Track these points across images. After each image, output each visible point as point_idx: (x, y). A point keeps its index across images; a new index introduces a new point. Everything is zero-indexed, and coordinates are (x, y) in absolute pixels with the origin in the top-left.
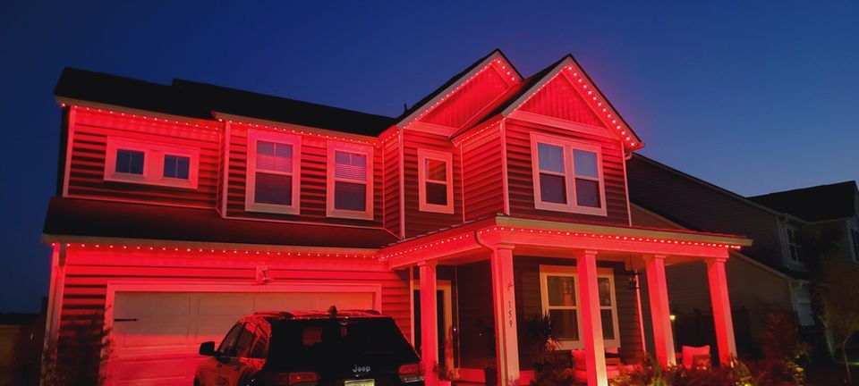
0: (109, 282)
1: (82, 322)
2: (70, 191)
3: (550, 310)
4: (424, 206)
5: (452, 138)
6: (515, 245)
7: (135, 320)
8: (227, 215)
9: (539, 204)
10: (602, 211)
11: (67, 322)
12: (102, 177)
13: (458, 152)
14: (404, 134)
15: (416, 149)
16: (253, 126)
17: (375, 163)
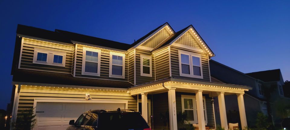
0: (35, 98)
1: (26, 113)
2: (21, 67)
4: (142, 74)
5: (152, 51)
6: (176, 88)
7: (43, 112)
8: (75, 76)
9: (181, 74)
10: (202, 77)
11: (21, 113)
12: (32, 62)
13: (153, 56)
14: (136, 50)
15: (140, 55)
16: (85, 46)
17: (125, 59)
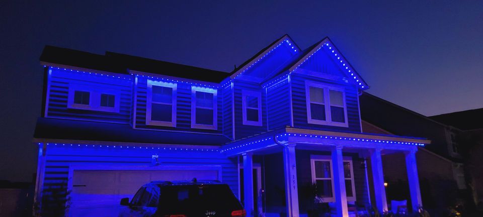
0: (70, 165)
1: (55, 187)
2: (49, 114)
3: (317, 180)
4: (245, 122)
5: (261, 84)
7: (85, 186)
8: (136, 127)
9: (310, 121)
10: (346, 125)
11: (47, 187)
12: (66, 106)
13: (264, 91)
14: (234, 82)
15: (241, 90)
16: (150, 78)
17: (218, 98)
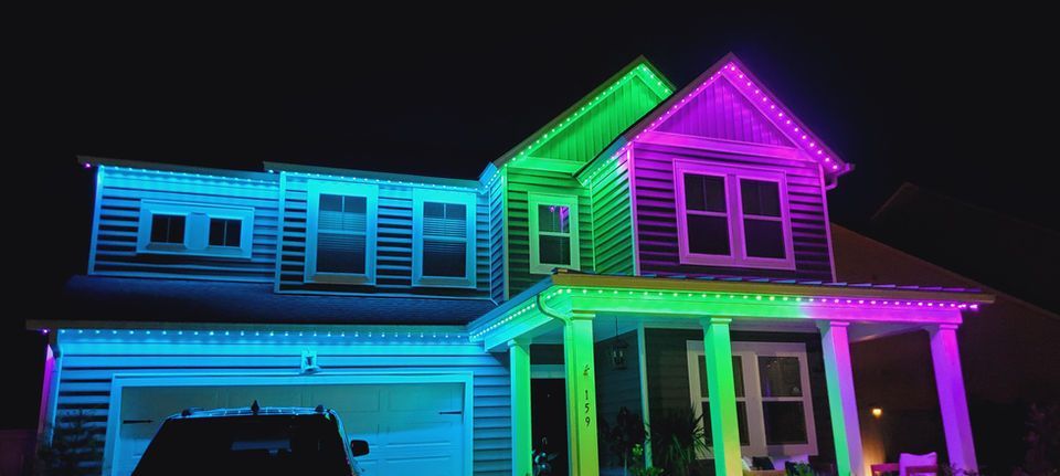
0: (114, 374)
2: (97, 268)
3: (703, 404)
4: (535, 267)
5: (577, 175)
6: (596, 312)
7: (147, 422)
8: (281, 289)
10: (789, 263)
12: (134, 249)
13: (586, 194)
14: (508, 173)
15: (526, 193)
16: (313, 176)
17: (478, 214)
